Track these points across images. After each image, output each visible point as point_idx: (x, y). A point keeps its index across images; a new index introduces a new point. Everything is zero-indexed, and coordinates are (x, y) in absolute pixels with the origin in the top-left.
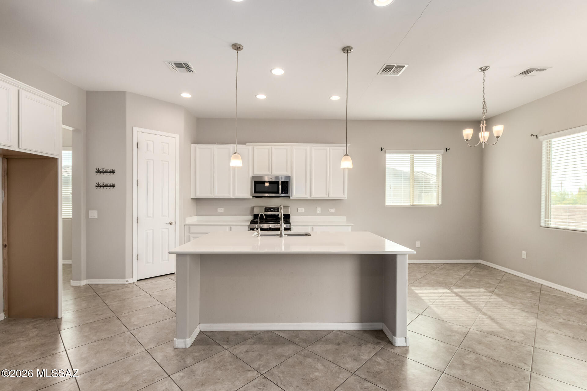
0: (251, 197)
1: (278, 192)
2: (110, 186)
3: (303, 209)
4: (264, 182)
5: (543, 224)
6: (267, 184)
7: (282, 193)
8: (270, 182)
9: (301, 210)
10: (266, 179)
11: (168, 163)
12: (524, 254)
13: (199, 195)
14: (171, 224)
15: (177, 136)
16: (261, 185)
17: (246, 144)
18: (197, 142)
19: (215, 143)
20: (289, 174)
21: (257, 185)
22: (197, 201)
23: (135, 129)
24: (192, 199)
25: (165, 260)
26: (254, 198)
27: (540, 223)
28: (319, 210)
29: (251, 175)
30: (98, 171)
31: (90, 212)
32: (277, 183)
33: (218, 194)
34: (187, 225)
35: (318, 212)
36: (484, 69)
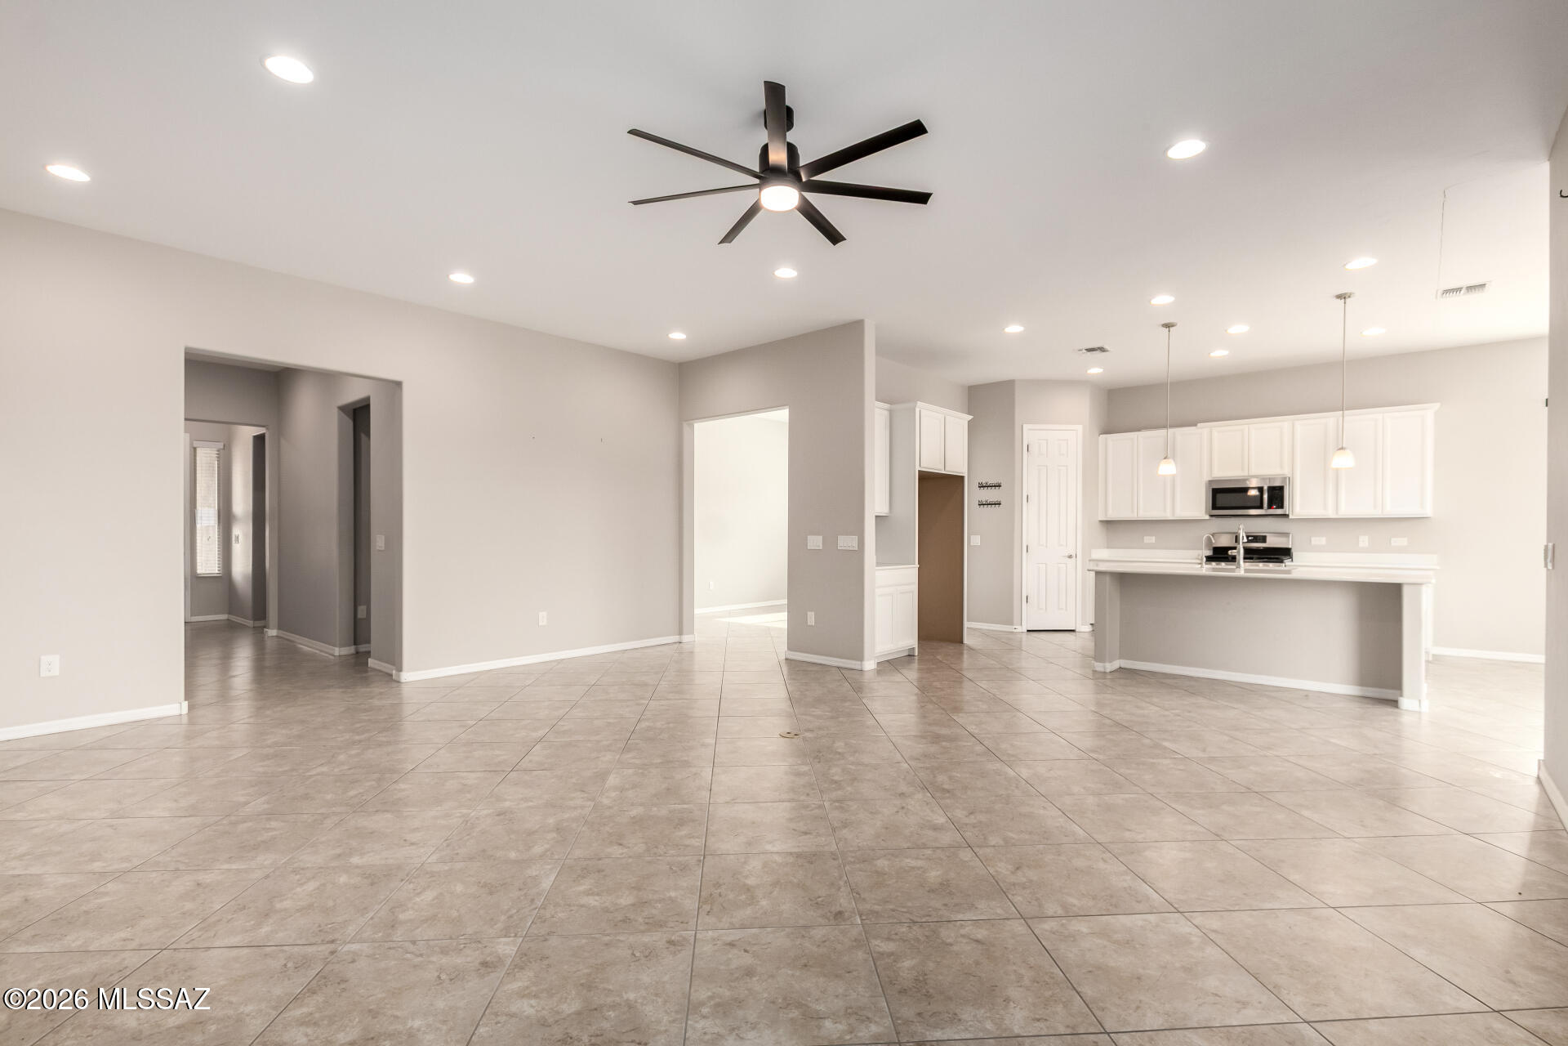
0: (1207, 517)
1: (1261, 507)
2: (995, 504)
7: (1270, 507)
9: (1320, 541)
11: (1067, 469)
13: (1113, 515)
14: (1070, 557)
15: (1080, 428)
17: (1196, 425)
18: (1108, 430)
19: (1139, 430)
20: (1286, 472)
21: (1219, 496)
22: (1108, 524)
23: (1026, 427)
24: (1101, 521)
25: (1062, 609)
26: (1214, 518)
28: (1364, 541)
29: (1207, 478)
30: (981, 486)
31: (972, 537)
33: (1144, 513)
34: (1093, 560)
35: (1361, 545)
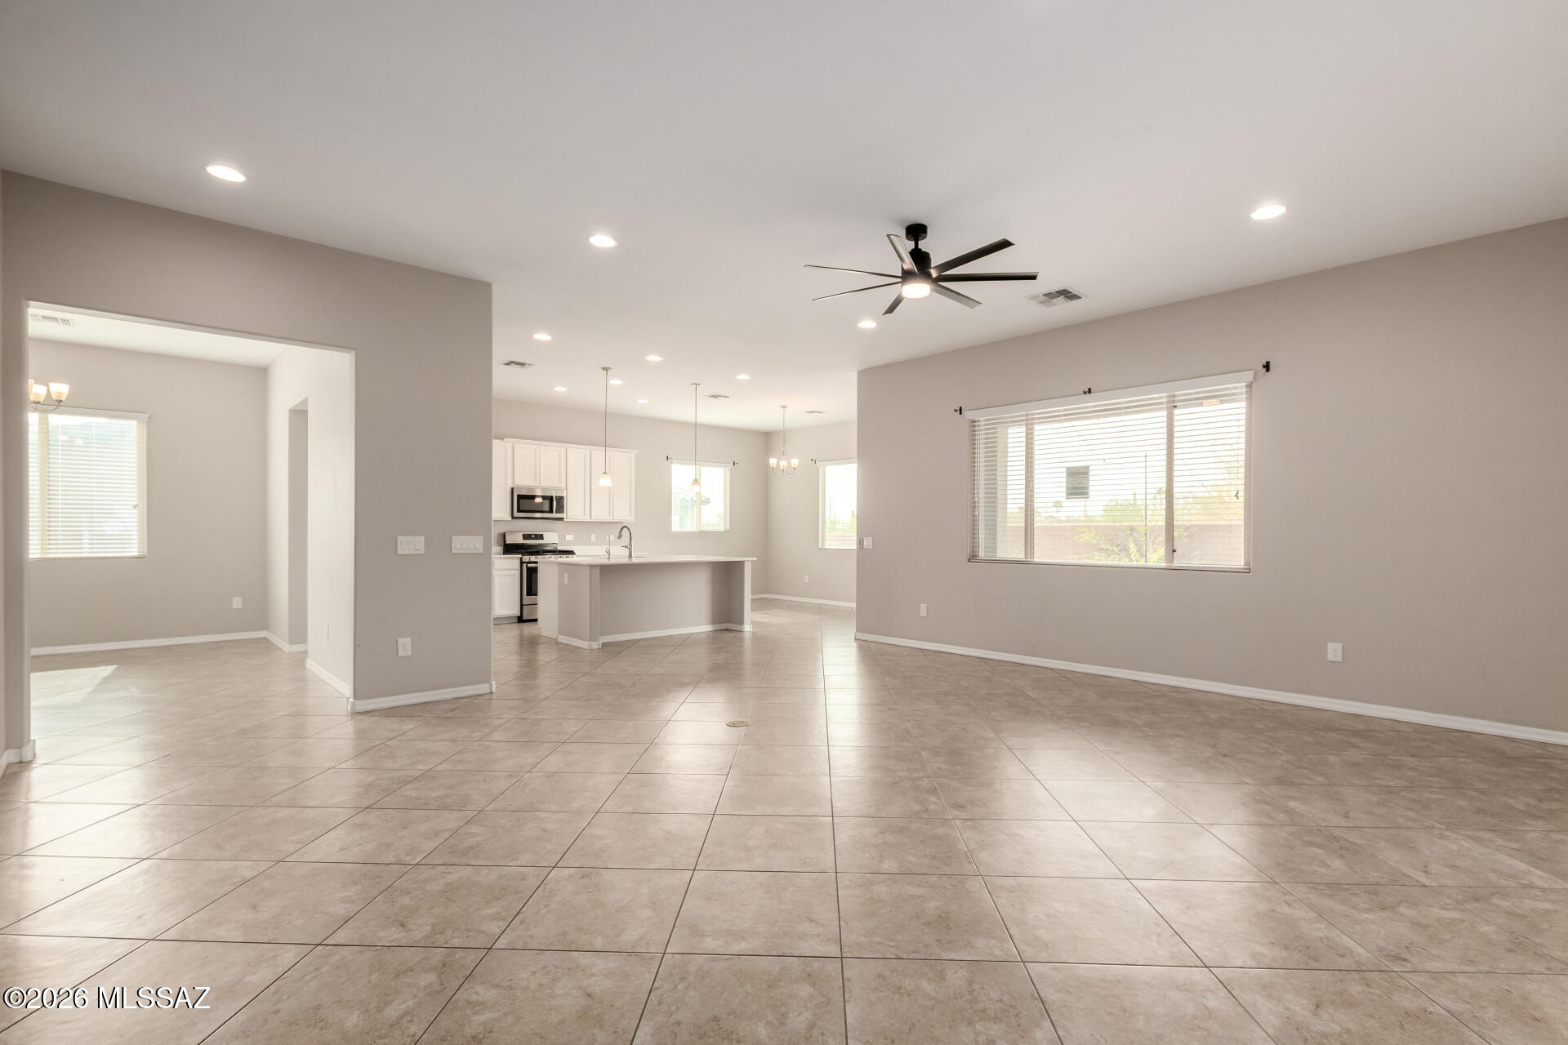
3: (572, 536)
4: (533, 497)
5: (820, 547)
6: (539, 500)
8: (544, 497)
10: (538, 492)
12: (806, 579)
16: (531, 501)
27: (818, 545)
32: (551, 499)
36: (784, 407)
